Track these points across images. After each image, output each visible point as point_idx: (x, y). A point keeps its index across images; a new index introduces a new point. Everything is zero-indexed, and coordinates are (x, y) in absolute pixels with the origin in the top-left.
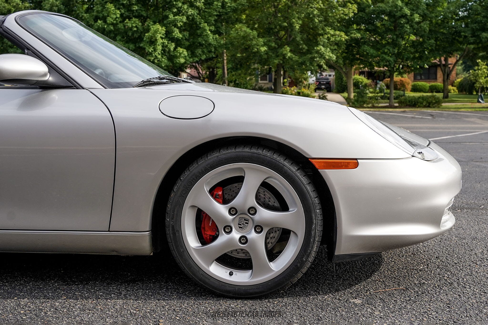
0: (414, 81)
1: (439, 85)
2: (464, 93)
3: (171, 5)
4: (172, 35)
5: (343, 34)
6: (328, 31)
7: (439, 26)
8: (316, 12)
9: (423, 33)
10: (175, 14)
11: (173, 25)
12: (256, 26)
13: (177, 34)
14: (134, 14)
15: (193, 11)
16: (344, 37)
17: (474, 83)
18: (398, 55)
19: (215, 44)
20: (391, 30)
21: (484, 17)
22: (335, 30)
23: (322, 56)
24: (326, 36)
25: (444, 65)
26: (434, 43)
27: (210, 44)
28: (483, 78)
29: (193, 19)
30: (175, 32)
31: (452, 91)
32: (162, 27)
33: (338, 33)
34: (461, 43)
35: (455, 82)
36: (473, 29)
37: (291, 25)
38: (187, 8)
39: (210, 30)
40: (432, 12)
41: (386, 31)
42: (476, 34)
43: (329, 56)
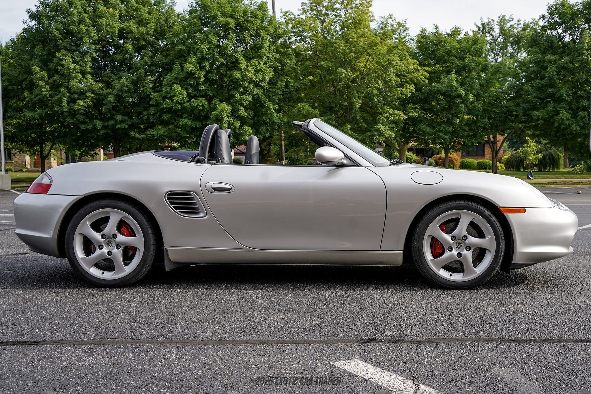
0: (462, 158)
1: (487, 162)
2: (512, 169)
3: (238, 85)
4: (238, 113)
5: (401, 113)
6: (386, 110)
7: (493, 105)
8: (375, 92)
9: (477, 112)
10: (242, 94)
11: (239, 104)
12: (316, 105)
13: (243, 112)
14: (201, 94)
15: (258, 90)
16: (403, 116)
17: (524, 160)
18: (454, 133)
19: (279, 123)
20: (446, 109)
21: (534, 97)
22: (394, 109)
23: (381, 134)
24: (386, 115)
25: (492, 142)
26: (487, 122)
27: (274, 123)
28: (532, 155)
29: (258, 98)
30: (241, 111)
31: (500, 168)
32: (228, 106)
33: (396, 112)
34: (513, 122)
35: (503, 158)
36: (524, 109)
37: (351, 104)
38: (253, 88)
39: (274, 109)
40: (485, 92)
41: (442, 110)
42: (528, 113)
43: (388, 134)
